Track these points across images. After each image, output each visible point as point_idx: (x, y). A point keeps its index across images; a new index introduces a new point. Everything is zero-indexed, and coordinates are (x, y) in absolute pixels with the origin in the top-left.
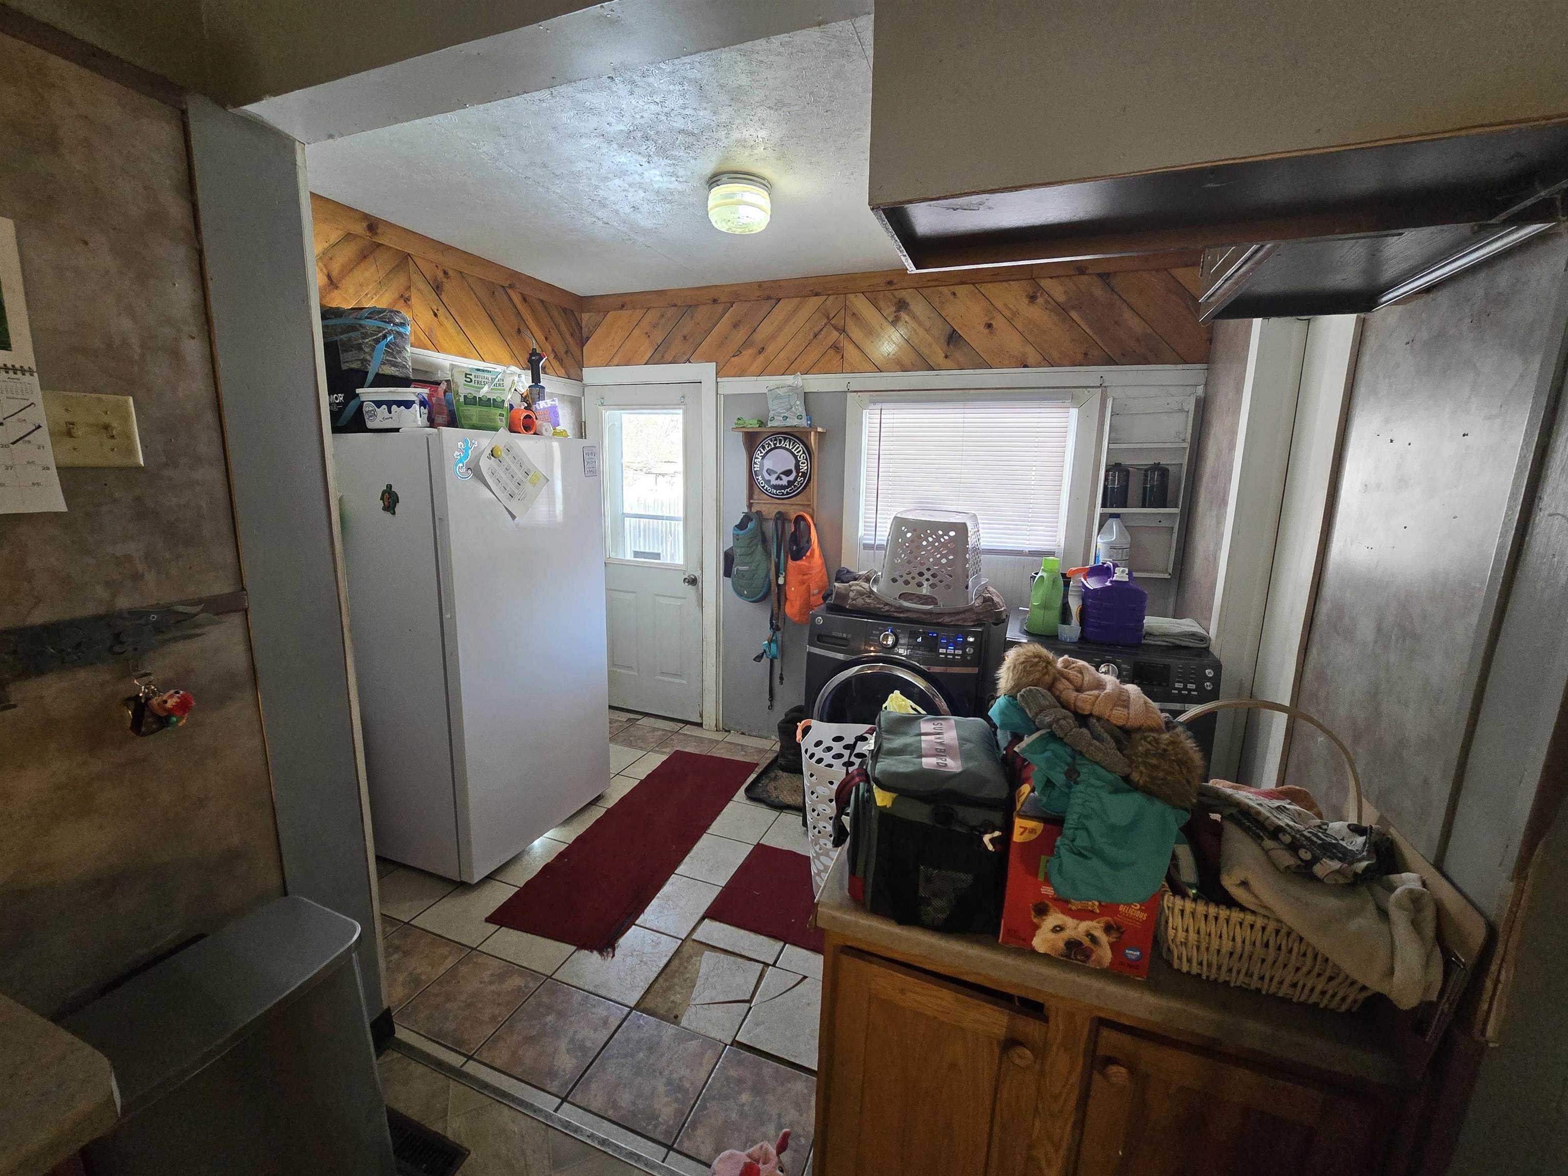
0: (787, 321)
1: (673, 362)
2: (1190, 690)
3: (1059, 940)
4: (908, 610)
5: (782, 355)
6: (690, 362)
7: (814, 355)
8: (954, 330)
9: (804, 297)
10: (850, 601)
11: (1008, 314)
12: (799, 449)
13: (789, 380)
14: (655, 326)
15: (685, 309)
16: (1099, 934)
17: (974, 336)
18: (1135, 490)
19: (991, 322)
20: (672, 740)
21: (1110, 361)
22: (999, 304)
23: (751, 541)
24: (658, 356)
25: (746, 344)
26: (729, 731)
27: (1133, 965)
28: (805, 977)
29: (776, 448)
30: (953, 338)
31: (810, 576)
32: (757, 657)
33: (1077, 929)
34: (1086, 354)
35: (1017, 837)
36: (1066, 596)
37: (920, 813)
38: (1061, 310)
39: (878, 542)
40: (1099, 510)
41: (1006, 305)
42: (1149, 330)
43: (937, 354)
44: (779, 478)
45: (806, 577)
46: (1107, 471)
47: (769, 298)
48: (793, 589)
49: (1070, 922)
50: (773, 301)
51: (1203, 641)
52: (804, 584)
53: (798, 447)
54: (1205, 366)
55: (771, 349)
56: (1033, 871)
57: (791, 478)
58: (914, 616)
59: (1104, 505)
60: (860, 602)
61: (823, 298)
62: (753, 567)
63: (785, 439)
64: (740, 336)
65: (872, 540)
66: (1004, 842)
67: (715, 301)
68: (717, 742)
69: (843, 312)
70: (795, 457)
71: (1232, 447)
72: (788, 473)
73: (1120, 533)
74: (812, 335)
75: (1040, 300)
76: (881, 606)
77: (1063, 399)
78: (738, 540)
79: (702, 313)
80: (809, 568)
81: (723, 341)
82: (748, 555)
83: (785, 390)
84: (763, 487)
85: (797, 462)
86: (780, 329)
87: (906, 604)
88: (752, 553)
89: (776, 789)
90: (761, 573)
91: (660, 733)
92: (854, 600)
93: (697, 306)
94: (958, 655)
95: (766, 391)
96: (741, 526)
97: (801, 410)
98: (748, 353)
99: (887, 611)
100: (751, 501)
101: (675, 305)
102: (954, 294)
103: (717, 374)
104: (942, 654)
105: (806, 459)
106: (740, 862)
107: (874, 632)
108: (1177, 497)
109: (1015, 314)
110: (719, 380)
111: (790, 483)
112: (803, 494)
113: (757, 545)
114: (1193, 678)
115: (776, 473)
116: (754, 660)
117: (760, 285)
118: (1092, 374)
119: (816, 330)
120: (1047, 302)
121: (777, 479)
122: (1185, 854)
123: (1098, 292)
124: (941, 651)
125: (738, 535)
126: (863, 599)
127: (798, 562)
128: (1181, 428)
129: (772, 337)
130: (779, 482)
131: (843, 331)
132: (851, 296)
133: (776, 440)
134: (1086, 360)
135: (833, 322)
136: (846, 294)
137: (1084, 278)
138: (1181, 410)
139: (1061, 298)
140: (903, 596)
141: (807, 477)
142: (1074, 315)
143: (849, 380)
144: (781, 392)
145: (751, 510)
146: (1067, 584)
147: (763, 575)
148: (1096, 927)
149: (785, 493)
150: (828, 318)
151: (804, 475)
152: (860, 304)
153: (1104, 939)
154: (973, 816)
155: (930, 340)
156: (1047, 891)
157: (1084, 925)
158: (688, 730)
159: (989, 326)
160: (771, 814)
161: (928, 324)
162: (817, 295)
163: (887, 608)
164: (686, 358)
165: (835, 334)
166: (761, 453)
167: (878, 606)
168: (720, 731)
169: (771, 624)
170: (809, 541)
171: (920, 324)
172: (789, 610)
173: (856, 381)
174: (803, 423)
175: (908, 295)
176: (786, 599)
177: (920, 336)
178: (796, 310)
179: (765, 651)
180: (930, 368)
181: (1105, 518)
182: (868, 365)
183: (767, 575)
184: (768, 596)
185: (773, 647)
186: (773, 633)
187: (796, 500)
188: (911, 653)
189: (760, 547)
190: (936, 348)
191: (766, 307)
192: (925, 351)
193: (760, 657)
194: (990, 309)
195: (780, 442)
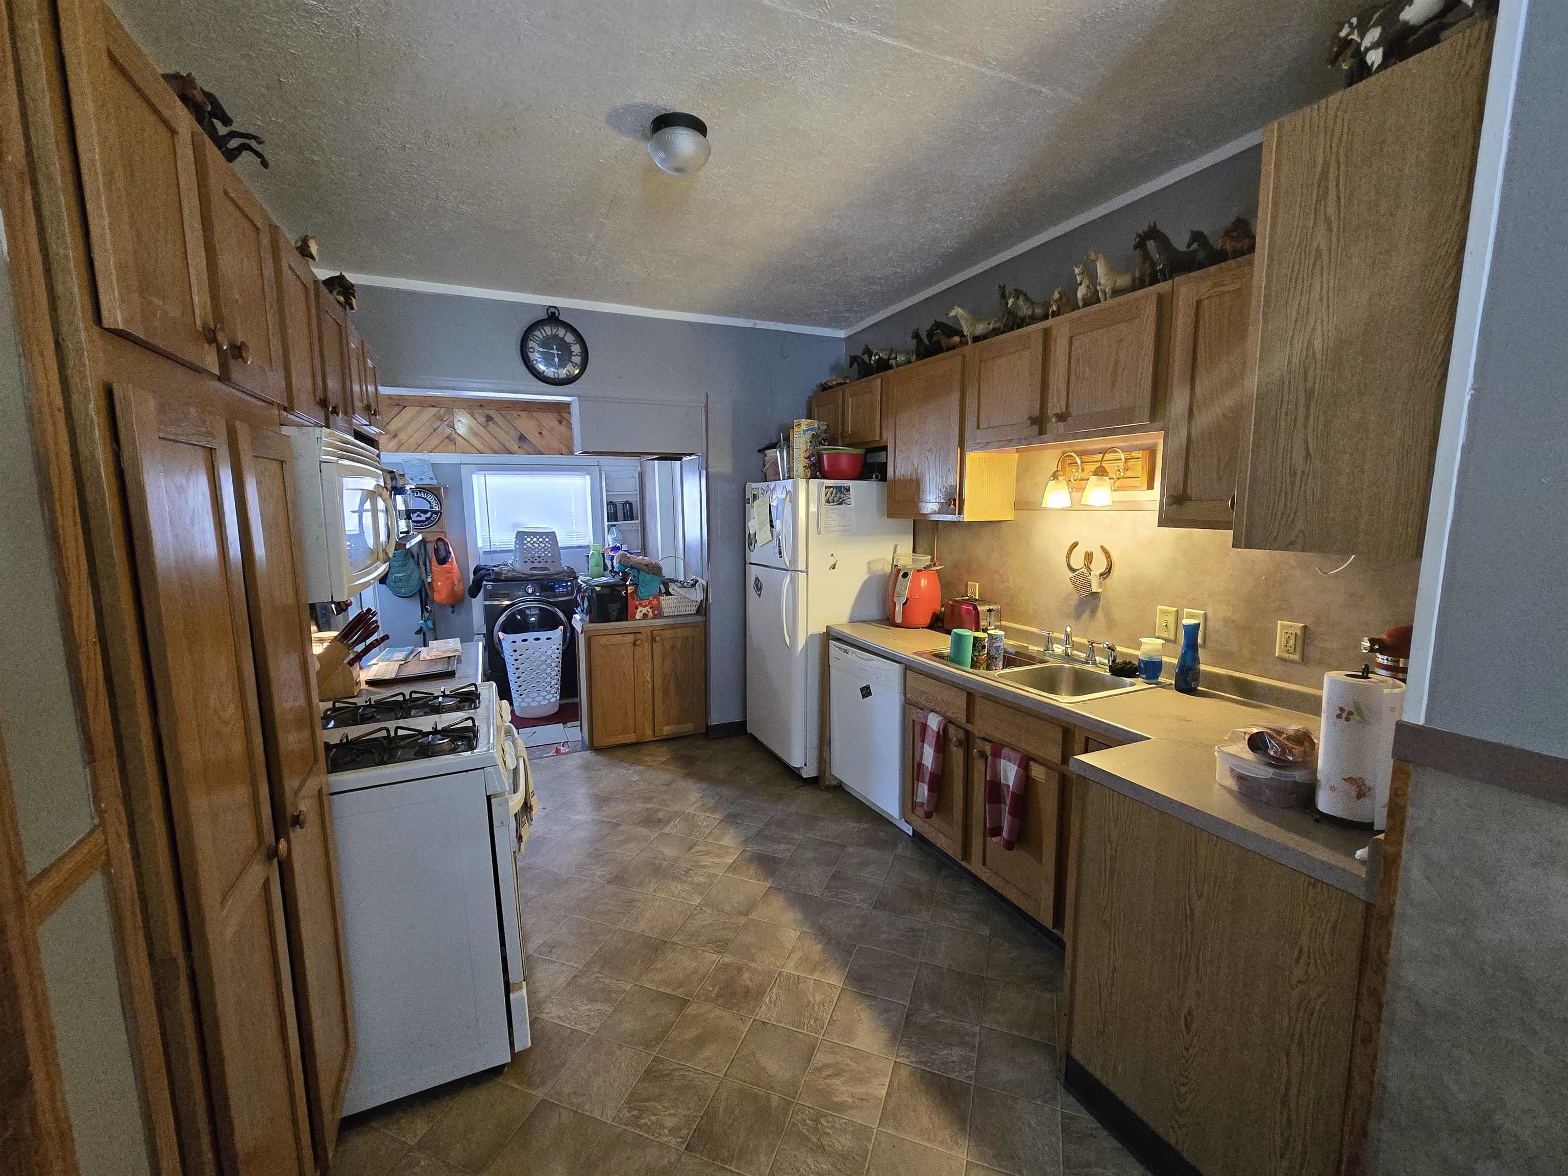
0: (411, 420)
3: (641, 614)
4: (536, 575)
5: (412, 440)
7: (435, 441)
8: (522, 434)
9: (423, 407)
11: (549, 428)
12: (431, 498)
13: (418, 456)
16: (649, 610)
17: (534, 440)
18: (620, 514)
19: (541, 431)
22: (544, 423)
23: (406, 557)
27: (657, 615)
30: (522, 438)
31: (453, 573)
32: (416, 632)
33: (644, 610)
35: (629, 592)
36: (604, 561)
37: (607, 591)
39: (492, 549)
40: (606, 523)
41: (548, 424)
43: (514, 446)
44: (418, 515)
45: (450, 575)
46: (607, 505)
47: (398, 405)
48: (439, 584)
49: (643, 609)
50: (401, 407)
52: (450, 579)
54: (639, 459)
55: (402, 436)
56: (633, 599)
57: (428, 515)
58: (541, 577)
59: (608, 521)
60: (510, 574)
61: (436, 409)
62: (409, 573)
63: (420, 492)
65: (488, 548)
66: (626, 593)
69: (451, 418)
70: (430, 503)
71: (655, 495)
73: (617, 533)
74: (433, 430)
75: (564, 423)
76: (521, 575)
77: (583, 471)
78: (395, 557)
80: (452, 569)
82: (403, 566)
83: (418, 461)
85: (431, 505)
86: (409, 423)
87: (535, 572)
88: (407, 565)
90: (416, 576)
94: (565, 592)
95: (401, 462)
97: (432, 475)
99: (525, 577)
102: (520, 416)
105: (437, 504)
107: (523, 588)
108: (637, 516)
109: (553, 429)
111: (427, 519)
112: (436, 525)
116: (416, 634)
118: (593, 460)
119: (435, 426)
122: (662, 586)
124: (556, 591)
125: (395, 554)
127: (444, 566)
128: (634, 484)
129: (401, 429)
130: (419, 519)
131: (453, 429)
132: (456, 410)
135: (447, 424)
136: (452, 408)
138: (633, 477)
140: (531, 569)
141: (439, 514)
143: (461, 457)
144: (415, 462)
146: (603, 556)
147: (417, 577)
148: (648, 608)
149: (424, 525)
150: (442, 420)
151: (436, 513)
152: (463, 414)
153: (650, 611)
154: (619, 588)
155: (508, 438)
156: (637, 603)
157: (646, 609)
159: (541, 433)
161: (506, 429)
162: (433, 406)
163: (524, 575)
165: (450, 431)
169: (423, 609)
170: (450, 553)
171: (501, 428)
172: (437, 597)
173: (466, 458)
174: (435, 482)
175: (493, 413)
176: (434, 591)
177: (502, 436)
178: (419, 413)
179: (421, 627)
180: (511, 453)
181: (610, 527)
182: (472, 450)
183: (420, 578)
184: (420, 591)
185: (430, 623)
186: (426, 615)
187: (433, 529)
188: (542, 594)
189: (411, 560)
190: (512, 442)
191: (396, 410)
192: (507, 444)
193: (420, 631)
194: (540, 425)
195: (417, 493)
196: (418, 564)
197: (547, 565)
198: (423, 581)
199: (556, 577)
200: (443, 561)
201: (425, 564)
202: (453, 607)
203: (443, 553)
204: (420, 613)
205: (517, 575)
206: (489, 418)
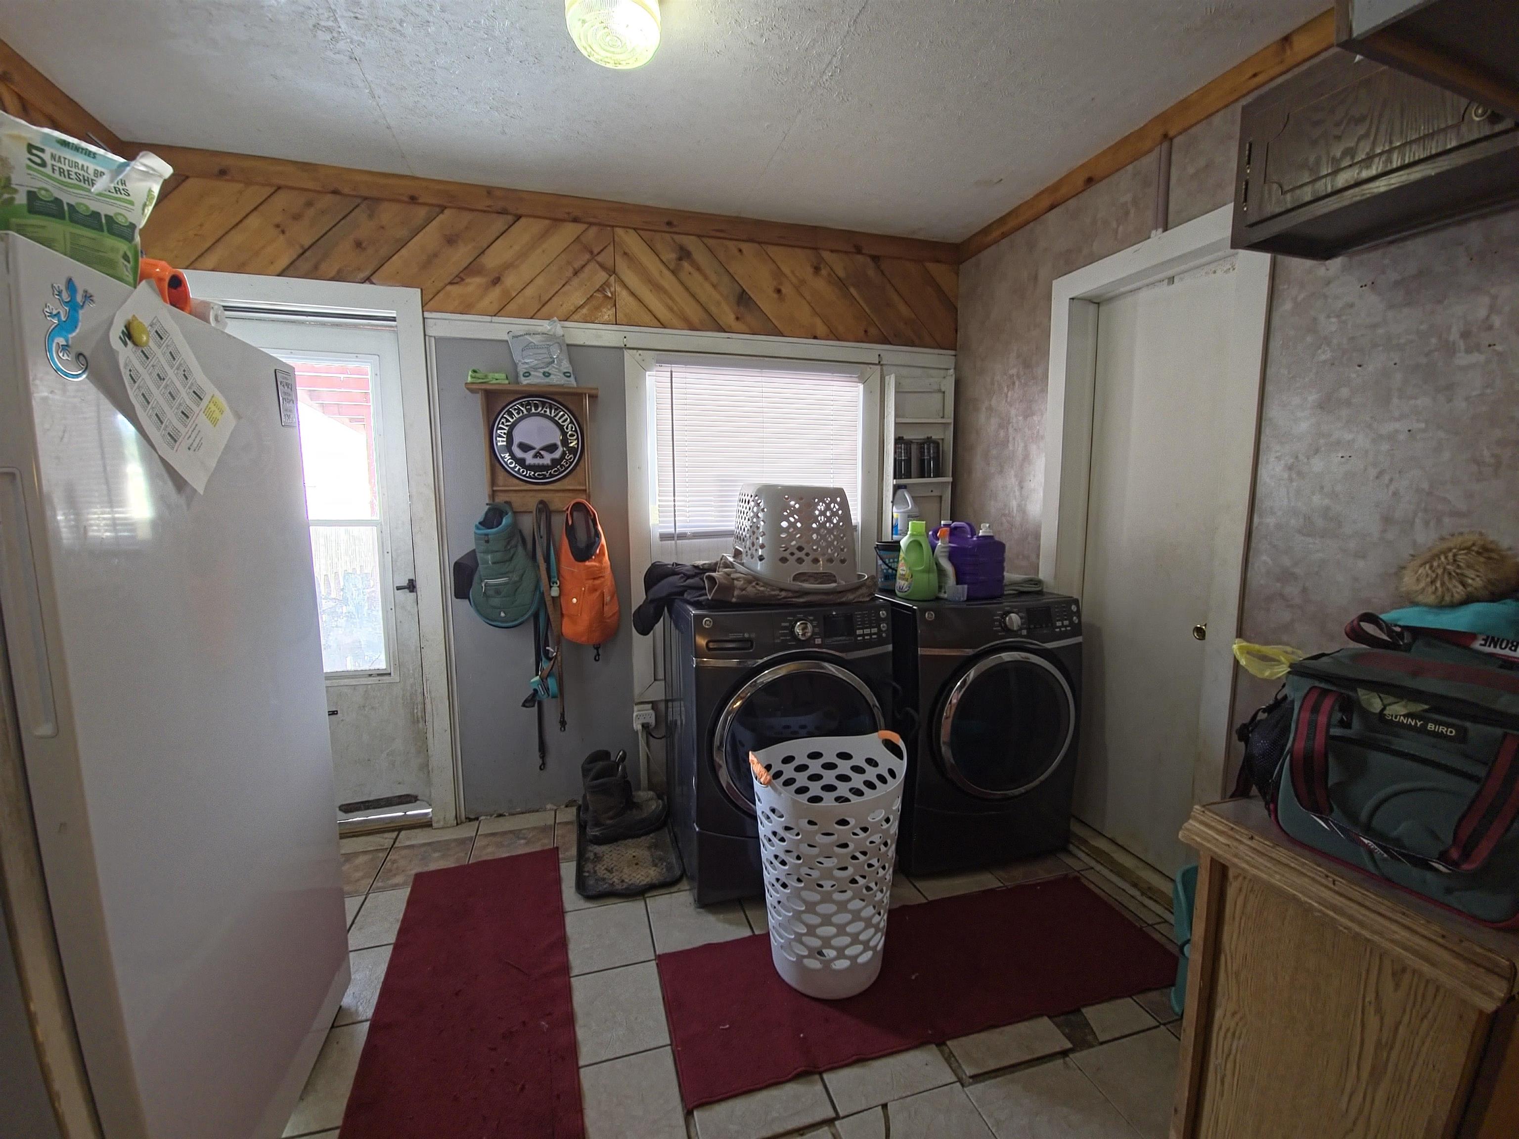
0: (529, 248)
1: (339, 277)
2: (1066, 626)
4: (807, 593)
5: (529, 291)
6: (372, 283)
7: (576, 297)
8: (744, 291)
9: (555, 220)
10: (736, 593)
11: (795, 282)
12: (565, 418)
13: (545, 326)
14: (297, 217)
15: (359, 201)
17: (765, 302)
18: (915, 462)
19: (780, 287)
20: (394, 862)
21: (885, 341)
22: (786, 270)
23: (508, 543)
24: (305, 265)
25: (471, 269)
26: (477, 819)
28: (885, 1106)
29: (530, 415)
30: (743, 299)
31: (603, 579)
32: (526, 701)
34: (866, 331)
38: (841, 284)
39: (679, 530)
40: (891, 482)
41: (793, 272)
42: (913, 316)
43: (728, 316)
44: (537, 455)
45: (597, 582)
46: (895, 444)
47: (503, 212)
48: (575, 600)
50: (510, 218)
51: (1036, 584)
52: (596, 590)
53: (563, 415)
54: (953, 352)
55: (511, 281)
57: (557, 455)
58: (821, 598)
59: (895, 478)
61: (582, 227)
62: (515, 578)
63: (544, 403)
64: (461, 255)
65: (671, 528)
67: (413, 199)
68: (472, 840)
69: (611, 248)
70: (561, 427)
72: (551, 448)
74: (569, 273)
75: (824, 272)
76: (777, 592)
77: (851, 373)
78: (487, 542)
79: (388, 213)
80: (600, 569)
81: (429, 261)
82: (504, 562)
83: (538, 338)
84: (512, 469)
85: (564, 434)
86: (523, 255)
87: (807, 586)
88: (511, 559)
89: (610, 871)
90: (528, 584)
91: (361, 859)
92: (743, 589)
93: (378, 200)
94: (874, 634)
95: (506, 337)
96: (488, 522)
97: (566, 366)
98: (474, 283)
99: (785, 598)
100: (495, 488)
101: (335, 192)
102: (740, 251)
103: (423, 307)
104: (860, 636)
105: (576, 431)
106: (658, 993)
107: (783, 624)
108: (946, 467)
109: (803, 282)
110: (427, 315)
111: (555, 462)
112: (570, 477)
113: (516, 546)
114: (1065, 615)
115: (533, 448)
116: (524, 705)
117: (490, 191)
118: (870, 352)
119: (577, 265)
120: (829, 275)
121: (535, 456)
123: (871, 272)
124: (859, 632)
125: (487, 535)
126: (754, 587)
127: (587, 563)
128: (946, 405)
129: (509, 266)
130: (538, 461)
131: (612, 271)
132: (619, 231)
133: (529, 404)
134: (866, 338)
135: (599, 258)
136: (613, 226)
137: (860, 258)
138: (940, 391)
139: (841, 273)
140: (798, 577)
141: (579, 453)
142: (853, 291)
143: (626, 334)
144: (535, 340)
145: (494, 500)
147: (531, 586)
149: (548, 475)
150: (591, 252)
151: (573, 451)
152: (632, 241)
155: (717, 297)
158: (409, 839)
159: (779, 291)
160: (635, 908)
161: (714, 278)
162: (575, 220)
163: (783, 594)
164: (362, 275)
165: (602, 276)
166: (508, 421)
167: (773, 593)
168: (462, 823)
169: (541, 653)
170: (597, 534)
171: (706, 278)
172: (568, 629)
173: (636, 336)
174: (572, 382)
175: (690, 242)
176: (562, 615)
177: (706, 292)
178: (544, 235)
179: (536, 691)
180: (722, 329)
181: (897, 488)
182: (648, 318)
183: (537, 586)
184: (536, 616)
185: (552, 683)
186: (546, 665)
187: (567, 484)
188: (828, 641)
189: (520, 549)
190: (726, 307)
191: (500, 223)
192: (713, 309)
193: (532, 700)
194: (778, 274)
195: (536, 407)
196: (534, 557)
197: (831, 569)
198: (542, 594)
199: (850, 597)
200: (584, 553)
201: (547, 560)
202: (597, 648)
203: (582, 536)
204: (532, 659)
205: (767, 591)
206: (684, 254)
